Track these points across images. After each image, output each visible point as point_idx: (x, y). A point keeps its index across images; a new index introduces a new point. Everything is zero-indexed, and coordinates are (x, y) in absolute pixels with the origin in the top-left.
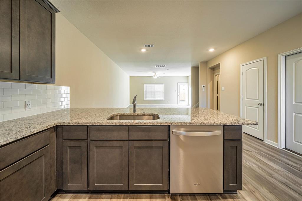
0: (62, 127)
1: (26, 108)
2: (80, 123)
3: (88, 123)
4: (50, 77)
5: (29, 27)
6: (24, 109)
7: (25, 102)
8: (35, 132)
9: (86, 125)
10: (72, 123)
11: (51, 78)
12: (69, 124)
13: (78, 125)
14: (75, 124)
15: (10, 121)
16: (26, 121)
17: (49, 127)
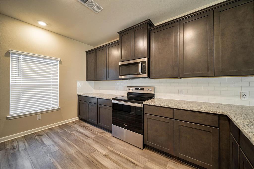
1: (242, 98)
6: (240, 98)
7: (241, 92)
17: (216, 113)
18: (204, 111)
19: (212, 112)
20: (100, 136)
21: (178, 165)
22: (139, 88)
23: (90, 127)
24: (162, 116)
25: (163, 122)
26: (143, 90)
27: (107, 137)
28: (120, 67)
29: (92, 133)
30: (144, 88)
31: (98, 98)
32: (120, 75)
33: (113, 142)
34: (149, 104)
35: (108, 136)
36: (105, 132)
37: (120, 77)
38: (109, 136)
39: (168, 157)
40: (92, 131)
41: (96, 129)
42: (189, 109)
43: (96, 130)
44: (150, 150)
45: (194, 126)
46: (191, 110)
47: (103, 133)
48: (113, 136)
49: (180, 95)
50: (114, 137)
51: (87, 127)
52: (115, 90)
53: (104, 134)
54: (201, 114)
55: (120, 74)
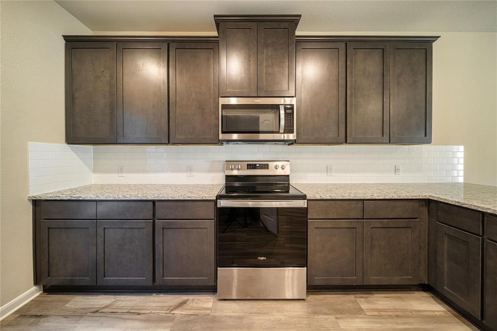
0: (437, 204)
1: (396, 173)
2: (467, 205)
3: (482, 208)
4: (424, 136)
5: (399, 84)
6: (394, 173)
7: (395, 166)
8: (401, 198)
9: (478, 209)
10: (452, 201)
11: (426, 136)
12: (446, 202)
13: (463, 206)
14: (457, 204)
15: (382, 184)
16: (395, 187)
17: (418, 198)
18: (406, 198)
19: (414, 196)
20: (185, 319)
21: (369, 299)
22: (256, 164)
23: (123, 304)
24: (343, 217)
25: (345, 230)
26: (268, 169)
27: (207, 309)
28: (223, 110)
29: (145, 321)
30: (270, 163)
31: (154, 202)
32: (223, 132)
33: (236, 314)
34: (319, 198)
35: (205, 306)
36: (184, 297)
37: (221, 136)
38: (210, 305)
39: (347, 292)
40: (139, 314)
41: (150, 302)
42: (387, 198)
43: (154, 305)
44: (316, 294)
45: (392, 223)
46: (390, 198)
47: (184, 303)
48: (221, 300)
49: (329, 174)
50: (224, 300)
51: (106, 307)
52: (183, 172)
53: (190, 304)
54: (401, 203)
55: (223, 130)
